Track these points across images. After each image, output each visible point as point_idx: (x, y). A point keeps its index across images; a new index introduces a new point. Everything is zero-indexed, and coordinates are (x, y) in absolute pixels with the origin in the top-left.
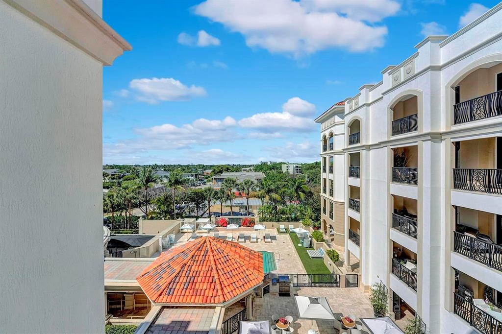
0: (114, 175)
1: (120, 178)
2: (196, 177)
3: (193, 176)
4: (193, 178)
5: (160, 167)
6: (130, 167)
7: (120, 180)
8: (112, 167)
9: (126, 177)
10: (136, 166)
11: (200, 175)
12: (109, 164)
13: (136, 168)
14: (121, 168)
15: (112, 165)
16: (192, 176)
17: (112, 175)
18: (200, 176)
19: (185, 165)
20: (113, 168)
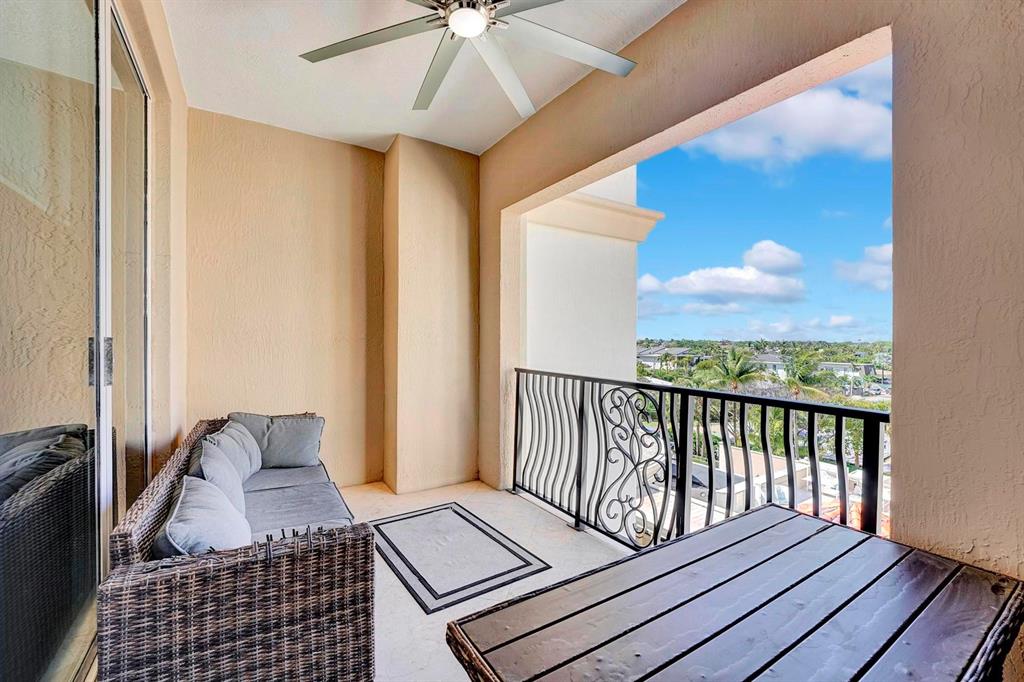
0: (682, 358)
1: (692, 365)
2: (867, 373)
3: (858, 370)
4: (857, 374)
5: (773, 345)
6: (711, 345)
7: (693, 368)
8: (680, 344)
9: (704, 363)
10: (724, 343)
11: (879, 367)
12: (675, 339)
13: (723, 347)
14: (695, 346)
15: (680, 340)
16: (856, 369)
17: (680, 358)
18: (879, 372)
19: (838, 341)
20: (682, 346)
